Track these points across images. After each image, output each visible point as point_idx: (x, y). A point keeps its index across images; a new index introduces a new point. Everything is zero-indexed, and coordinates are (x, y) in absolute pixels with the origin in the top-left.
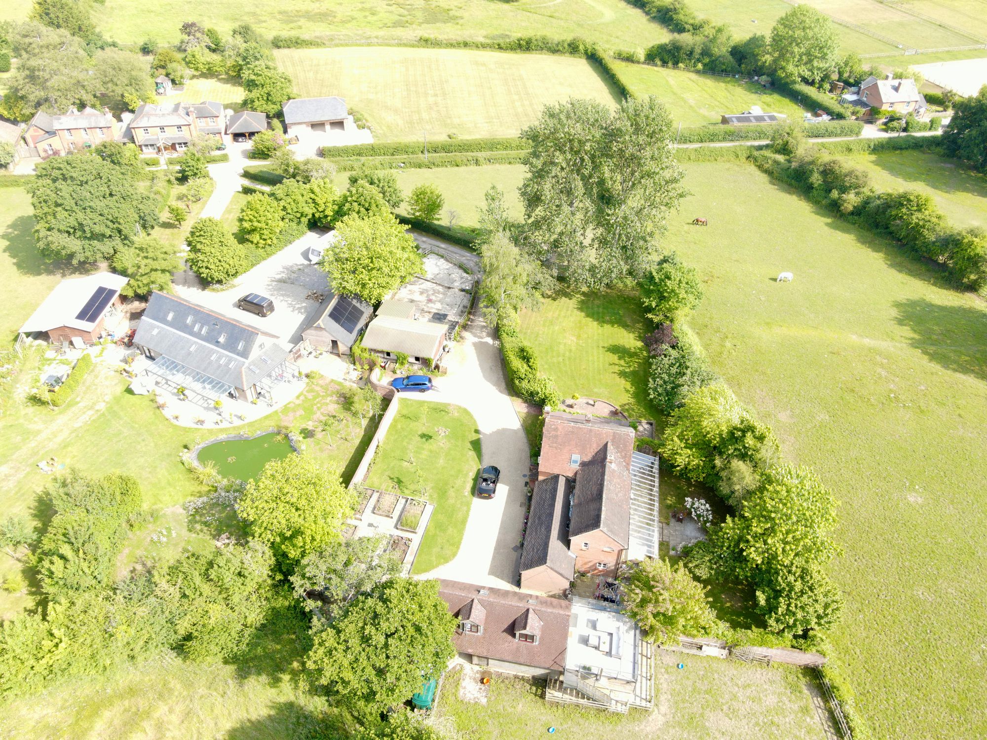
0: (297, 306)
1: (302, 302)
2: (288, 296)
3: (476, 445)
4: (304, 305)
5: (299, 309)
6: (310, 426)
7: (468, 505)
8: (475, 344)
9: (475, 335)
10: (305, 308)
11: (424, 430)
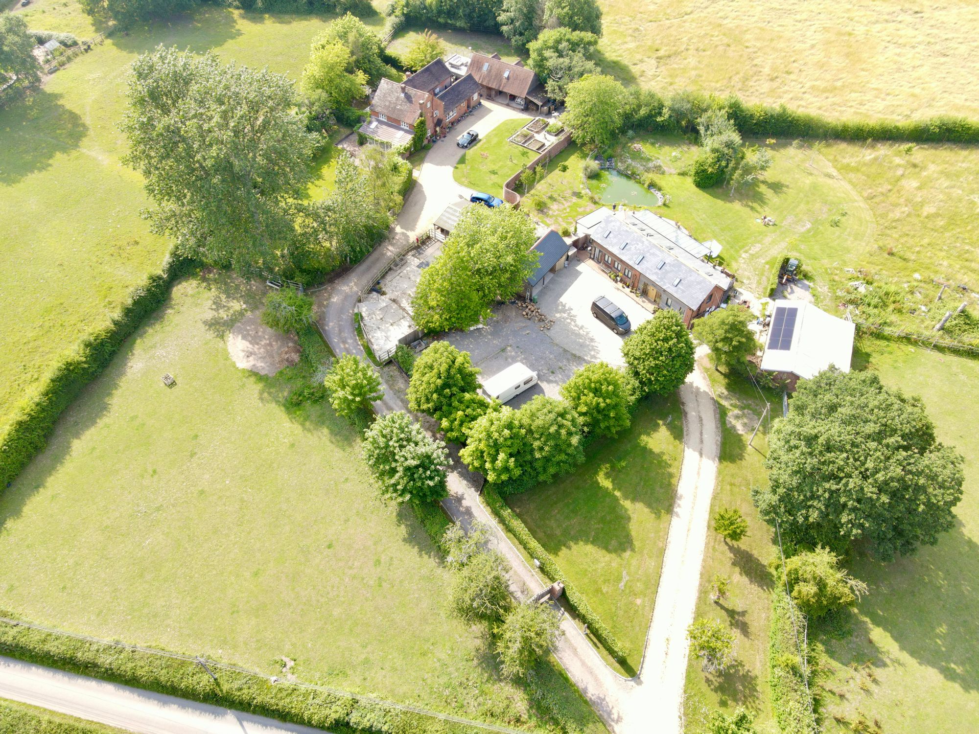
0: (565, 315)
1: (559, 320)
2: (573, 332)
3: (462, 160)
4: (558, 315)
5: (564, 311)
6: (575, 199)
7: (488, 136)
8: (413, 230)
9: (407, 237)
10: (558, 311)
11: (493, 176)
